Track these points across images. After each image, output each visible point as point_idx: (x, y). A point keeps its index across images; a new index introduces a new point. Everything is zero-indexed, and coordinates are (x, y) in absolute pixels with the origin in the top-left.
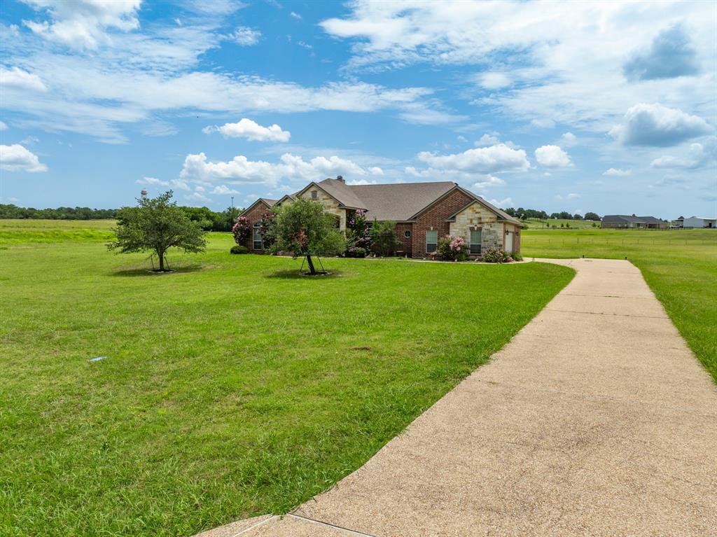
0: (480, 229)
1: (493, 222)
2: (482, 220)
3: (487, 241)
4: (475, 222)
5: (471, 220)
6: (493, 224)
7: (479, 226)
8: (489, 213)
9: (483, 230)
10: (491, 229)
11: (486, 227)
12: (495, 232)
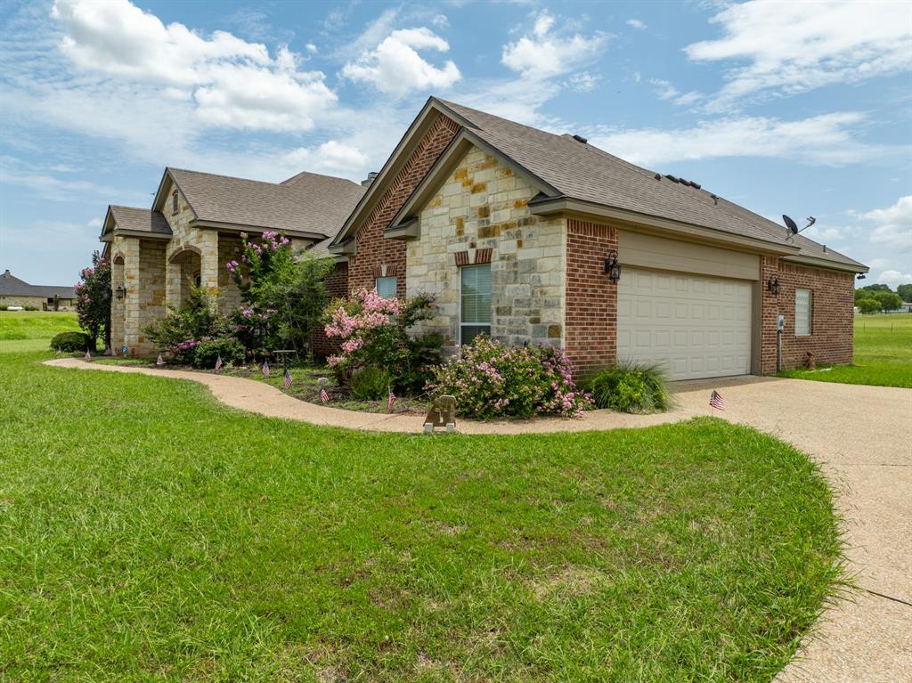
0: (485, 258)
1: (526, 222)
2: (494, 219)
3: (508, 311)
4: (471, 229)
5: (460, 223)
6: (525, 230)
7: (482, 244)
8: (511, 182)
9: (497, 265)
10: (523, 255)
11: (504, 245)
12: (531, 266)
